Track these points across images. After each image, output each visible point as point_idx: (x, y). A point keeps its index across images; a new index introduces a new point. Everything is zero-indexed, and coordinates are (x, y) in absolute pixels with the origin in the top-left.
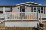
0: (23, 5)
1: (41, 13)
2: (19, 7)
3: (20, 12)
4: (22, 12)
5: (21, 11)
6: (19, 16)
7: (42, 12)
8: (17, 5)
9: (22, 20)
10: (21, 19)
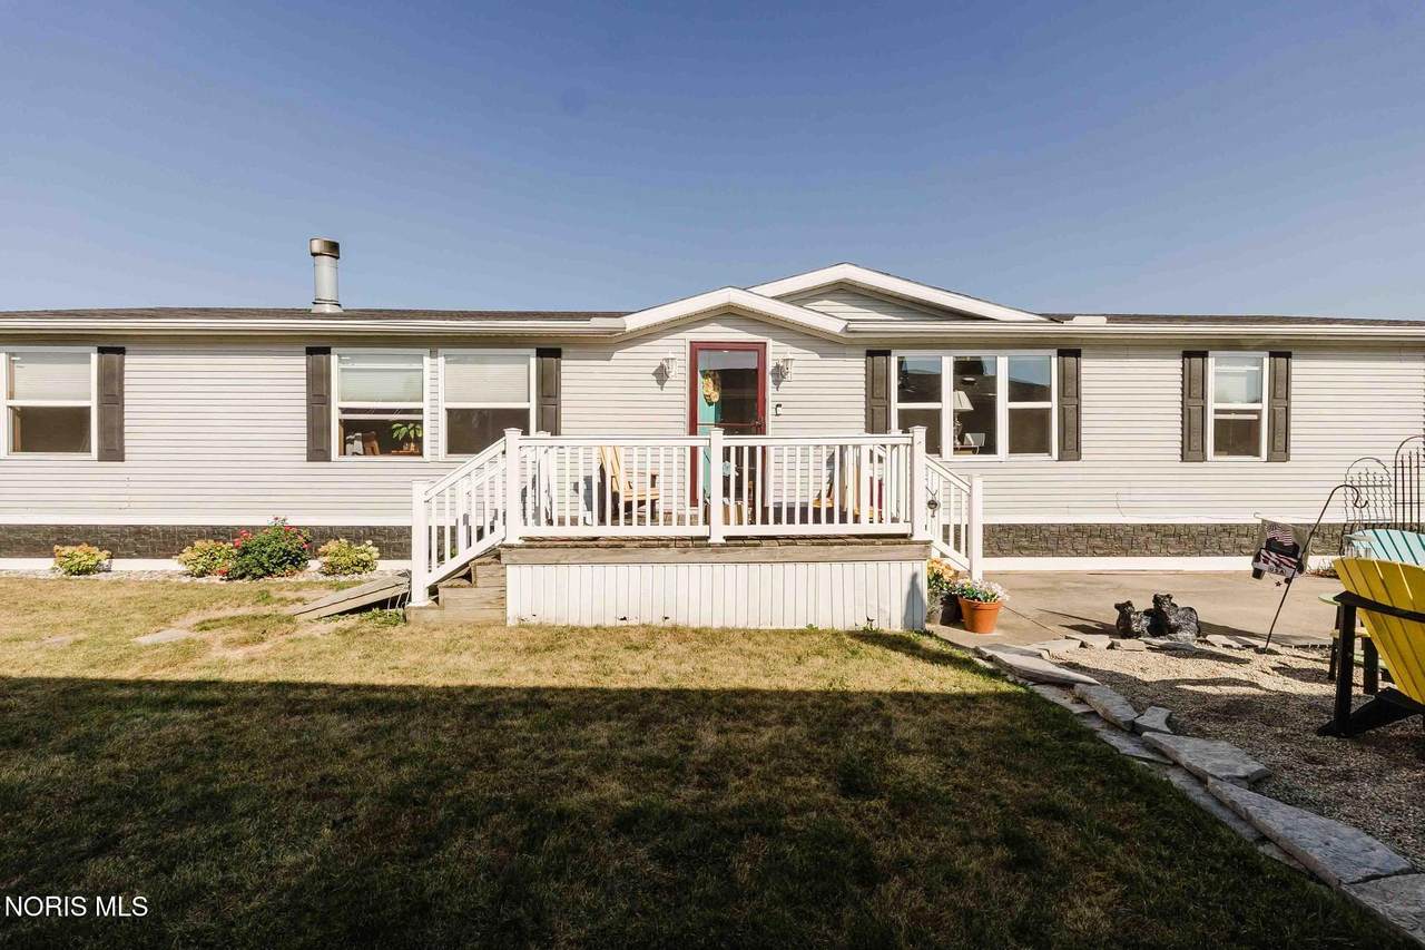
0: (729, 314)
1: (1015, 448)
2: (675, 351)
3: (693, 430)
4: (719, 439)
5: (707, 413)
6: (673, 495)
7: (1030, 434)
8: (632, 323)
9: (717, 538)
10: (700, 530)
